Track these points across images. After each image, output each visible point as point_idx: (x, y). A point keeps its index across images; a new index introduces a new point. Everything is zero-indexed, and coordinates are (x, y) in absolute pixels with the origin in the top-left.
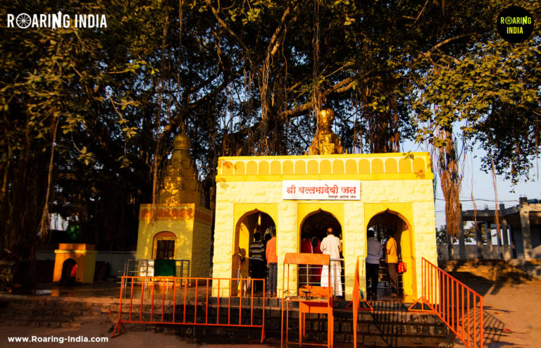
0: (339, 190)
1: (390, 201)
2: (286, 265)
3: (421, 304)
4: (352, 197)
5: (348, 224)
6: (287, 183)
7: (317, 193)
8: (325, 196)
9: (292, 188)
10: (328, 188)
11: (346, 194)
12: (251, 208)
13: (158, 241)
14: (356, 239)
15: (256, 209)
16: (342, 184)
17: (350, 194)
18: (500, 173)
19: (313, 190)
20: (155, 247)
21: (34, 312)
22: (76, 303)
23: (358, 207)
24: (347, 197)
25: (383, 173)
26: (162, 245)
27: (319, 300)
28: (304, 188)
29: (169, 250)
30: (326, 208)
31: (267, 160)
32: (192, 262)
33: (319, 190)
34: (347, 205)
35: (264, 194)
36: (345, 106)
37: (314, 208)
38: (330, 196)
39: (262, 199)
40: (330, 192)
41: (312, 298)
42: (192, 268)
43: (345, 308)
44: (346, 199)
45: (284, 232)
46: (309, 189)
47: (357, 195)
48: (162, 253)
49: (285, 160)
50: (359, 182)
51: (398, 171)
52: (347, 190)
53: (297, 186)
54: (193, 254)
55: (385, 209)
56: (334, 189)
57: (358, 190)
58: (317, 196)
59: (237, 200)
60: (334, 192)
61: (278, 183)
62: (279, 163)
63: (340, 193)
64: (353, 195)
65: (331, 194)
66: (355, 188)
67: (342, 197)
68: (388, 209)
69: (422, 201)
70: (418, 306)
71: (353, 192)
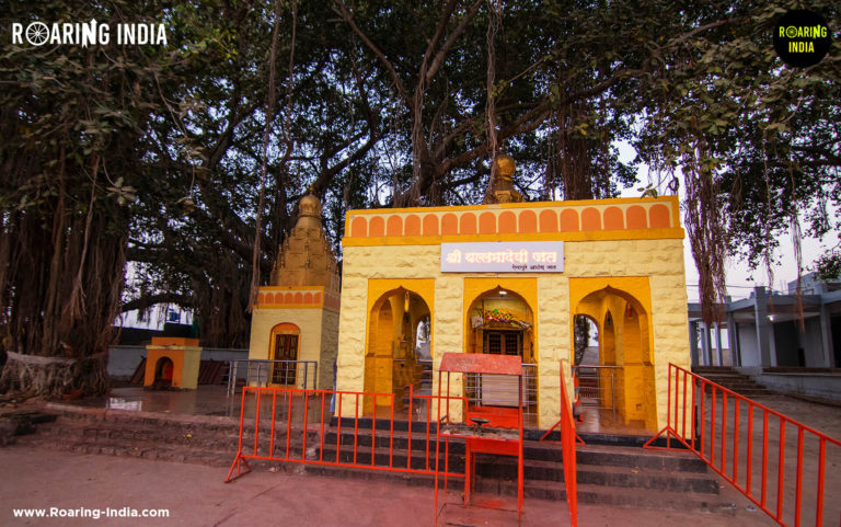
1: (613, 273)
2: (444, 374)
3: (666, 439)
4: (551, 267)
5: (542, 310)
12: (397, 287)
13: (278, 336)
14: (555, 334)
15: (401, 287)
20: (273, 344)
21: (86, 430)
22: (145, 419)
23: (560, 284)
24: (543, 267)
25: (600, 229)
27: (503, 437)
29: (291, 348)
30: (509, 285)
31: (417, 215)
32: (321, 363)
34: (542, 280)
35: (412, 264)
37: (489, 286)
38: (514, 267)
39: (411, 272)
43: (538, 440)
44: (541, 270)
45: (443, 321)
47: (558, 265)
48: (281, 350)
49: (444, 213)
50: (563, 243)
51: (626, 226)
54: (322, 353)
55: (603, 287)
59: (372, 274)
61: (434, 248)
62: (435, 218)
67: (533, 268)
68: (608, 286)
69: (665, 274)
70: (660, 440)
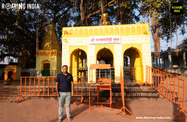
0: (112, 39)
1: (133, 43)
2: (91, 69)
3: (146, 84)
4: (117, 42)
5: (116, 53)
6: (91, 37)
7: (103, 41)
8: (106, 42)
9: (93, 39)
10: (108, 39)
11: (115, 41)
12: (77, 48)
13: (44, 64)
14: (119, 59)
15: (79, 49)
16: (113, 37)
17: (116, 41)
18: (163, 39)
19: (102, 40)
20: (43, 66)
23: (120, 46)
24: (116, 42)
25: (130, 32)
26: (46, 65)
27: (106, 85)
28: (98, 39)
29: (48, 67)
30: (107, 47)
31: (82, 28)
32: (57, 71)
33: (104, 40)
34: (116, 46)
35: (82, 42)
36: (111, 18)
37: (102, 47)
38: (108, 42)
39: (81, 44)
40: (108, 40)
41: (103, 84)
42: (57, 73)
43: (115, 86)
44: (115, 43)
45: (90, 57)
46: (100, 40)
47: (120, 42)
48: (45, 68)
49: (90, 28)
50: (120, 36)
51: (136, 31)
52: (115, 39)
53: (95, 39)
54: (57, 68)
55: (131, 47)
56: (110, 39)
57: (120, 39)
58: (103, 42)
59: (70, 45)
60: (110, 40)
61: (87, 38)
62: (87, 29)
63: (113, 41)
64: (118, 41)
65: (109, 41)
66: (119, 39)
67: (113, 42)
68: (132, 47)
69: (146, 43)
70: (144, 85)
71: (118, 40)
